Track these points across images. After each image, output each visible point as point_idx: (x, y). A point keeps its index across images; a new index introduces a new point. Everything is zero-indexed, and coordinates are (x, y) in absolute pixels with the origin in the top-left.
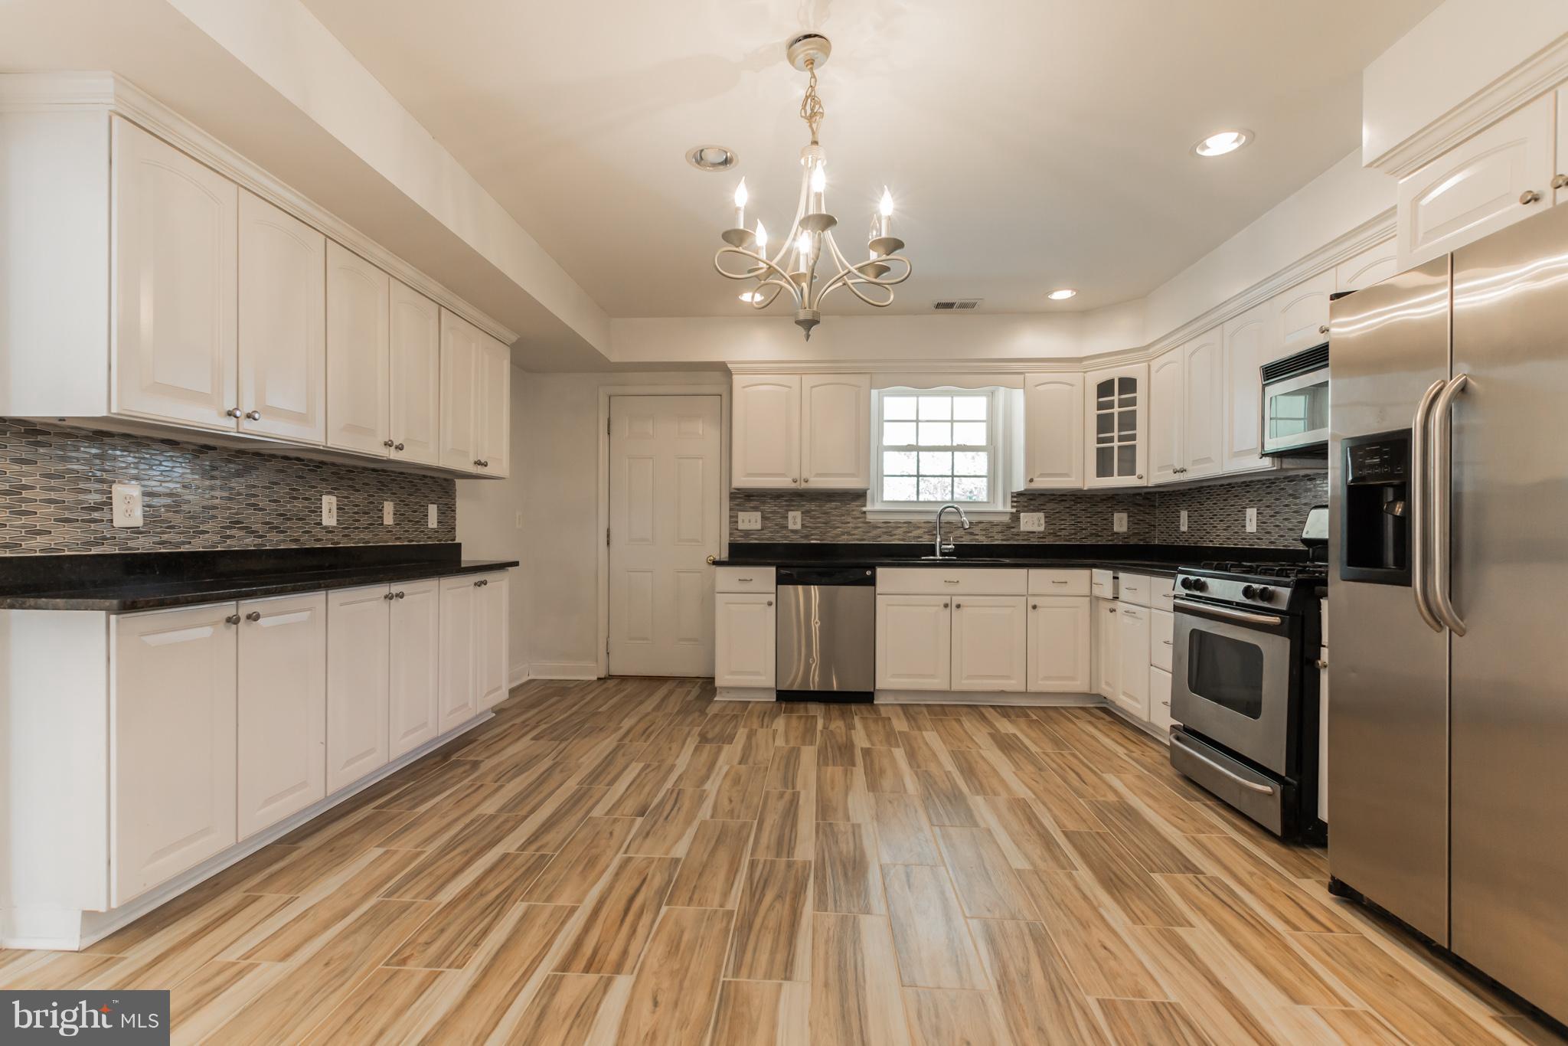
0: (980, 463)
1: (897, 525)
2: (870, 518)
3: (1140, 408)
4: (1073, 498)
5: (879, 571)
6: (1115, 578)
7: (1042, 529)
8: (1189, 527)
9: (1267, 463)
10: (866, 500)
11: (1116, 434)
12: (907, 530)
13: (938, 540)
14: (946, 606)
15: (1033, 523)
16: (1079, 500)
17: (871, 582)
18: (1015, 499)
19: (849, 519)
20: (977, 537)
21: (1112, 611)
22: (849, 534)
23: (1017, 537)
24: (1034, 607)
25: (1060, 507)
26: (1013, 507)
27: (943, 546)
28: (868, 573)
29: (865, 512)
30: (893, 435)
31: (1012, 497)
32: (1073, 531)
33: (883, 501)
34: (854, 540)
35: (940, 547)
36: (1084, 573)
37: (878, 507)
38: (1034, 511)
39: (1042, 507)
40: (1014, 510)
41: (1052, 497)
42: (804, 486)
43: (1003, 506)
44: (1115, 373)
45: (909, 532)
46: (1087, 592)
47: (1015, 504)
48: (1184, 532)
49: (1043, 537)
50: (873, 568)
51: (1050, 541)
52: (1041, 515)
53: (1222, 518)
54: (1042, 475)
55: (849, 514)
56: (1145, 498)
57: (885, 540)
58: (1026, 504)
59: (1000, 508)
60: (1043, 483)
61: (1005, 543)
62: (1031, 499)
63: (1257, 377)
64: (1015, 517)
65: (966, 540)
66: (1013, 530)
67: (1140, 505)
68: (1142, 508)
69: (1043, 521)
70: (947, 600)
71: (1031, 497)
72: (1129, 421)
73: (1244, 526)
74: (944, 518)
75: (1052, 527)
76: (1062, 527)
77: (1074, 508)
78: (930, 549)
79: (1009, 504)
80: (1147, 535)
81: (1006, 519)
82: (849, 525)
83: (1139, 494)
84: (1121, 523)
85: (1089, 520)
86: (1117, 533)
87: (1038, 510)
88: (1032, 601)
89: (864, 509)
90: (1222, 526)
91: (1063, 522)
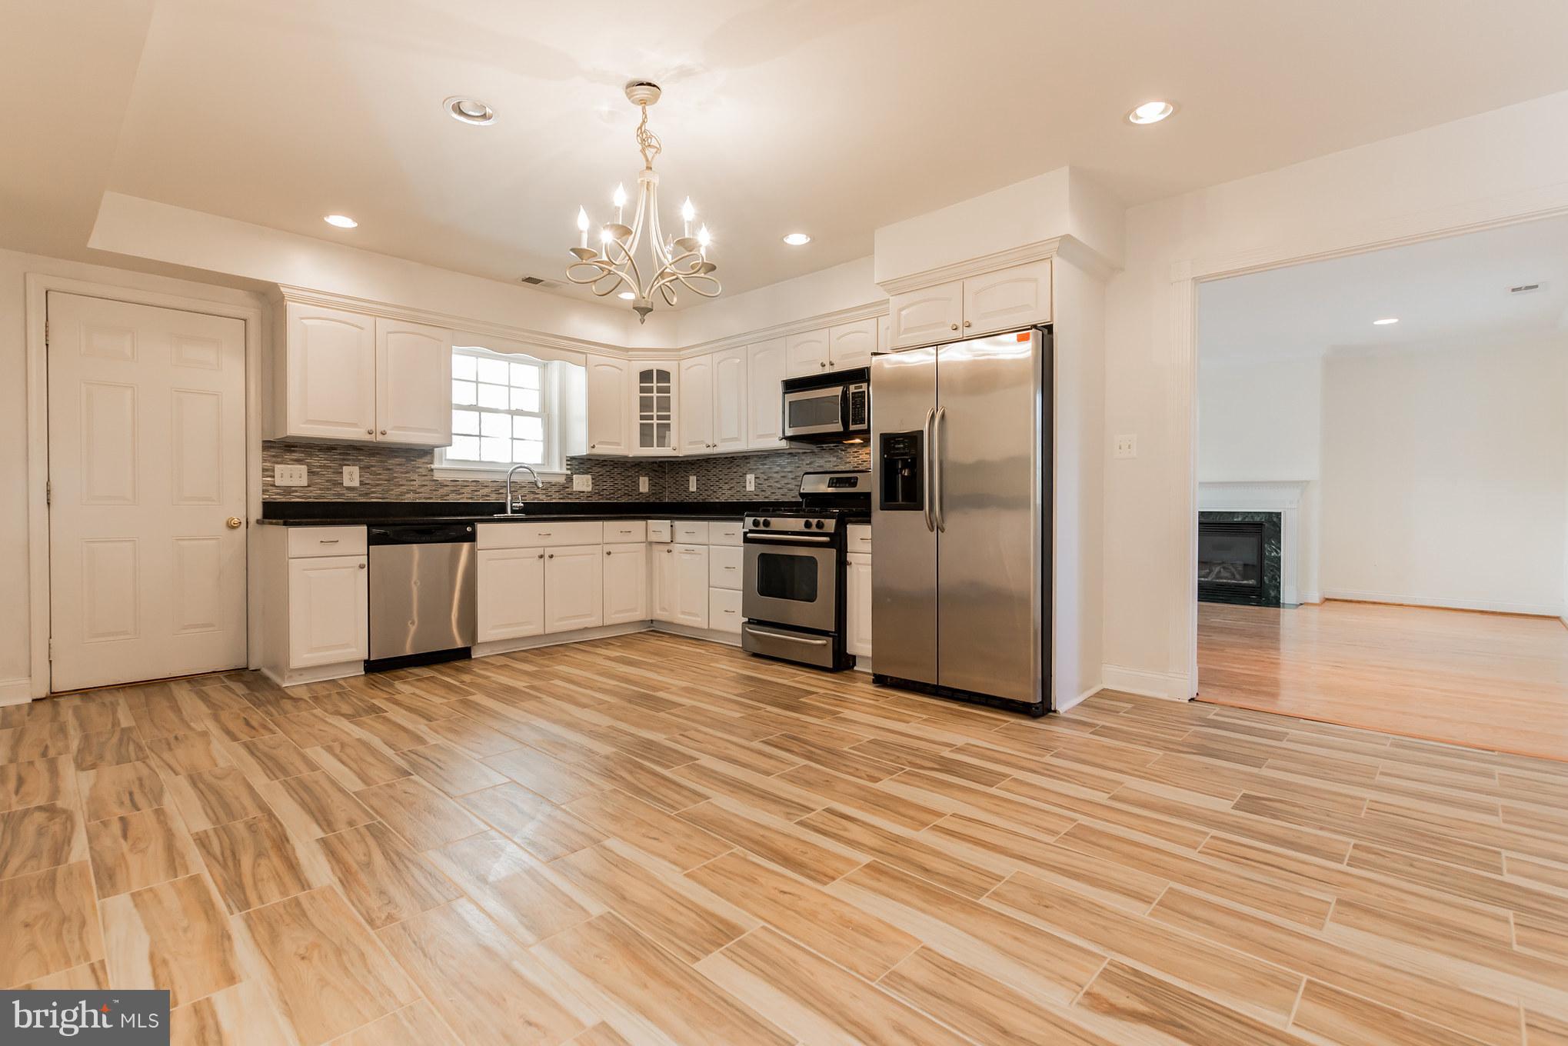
0: (533, 429)
1: (466, 484)
2: (437, 476)
3: (673, 394)
4: (612, 463)
5: (480, 527)
6: (671, 526)
7: (589, 489)
8: (697, 488)
9: (784, 444)
10: (433, 456)
11: (655, 413)
12: (475, 489)
13: (509, 498)
14: (541, 557)
15: (583, 484)
16: (616, 466)
17: (471, 538)
18: (569, 463)
19: (415, 477)
20: (537, 496)
21: (670, 552)
22: (415, 492)
23: (570, 497)
24: (609, 553)
25: (602, 471)
26: (568, 469)
27: (514, 504)
28: (469, 529)
29: (432, 470)
30: (461, 394)
31: (567, 460)
32: (612, 491)
33: (446, 460)
34: (420, 498)
35: (511, 505)
36: (641, 524)
37: (444, 465)
38: (583, 473)
39: (590, 470)
40: (569, 472)
41: (597, 461)
42: (380, 438)
43: (558, 468)
44: (654, 365)
45: (477, 491)
46: (644, 539)
47: (569, 467)
48: (693, 492)
49: (590, 495)
50: (472, 523)
51: (595, 500)
52: (589, 477)
53: (726, 481)
54: (601, 443)
55: (414, 472)
56: (660, 466)
57: (453, 498)
58: (577, 467)
59: (556, 469)
60: (604, 450)
61: (561, 501)
62: (582, 463)
64: (569, 479)
65: (530, 499)
66: (567, 490)
67: (656, 471)
68: (657, 474)
69: (590, 482)
70: (540, 551)
71: (581, 461)
72: (665, 404)
73: (745, 487)
74: (514, 478)
75: (597, 487)
76: (605, 487)
77: (612, 471)
78: (502, 508)
79: (565, 466)
80: (661, 495)
81: (562, 480)
82: (415, 483)
83: (656, 463)
84: (644, 485)
85: (623, 482)
86: (642, 493)
87: (587, 473)
88: (607, 548)
89: (433, 466)
90: (726, 486)
91: (605, 483)
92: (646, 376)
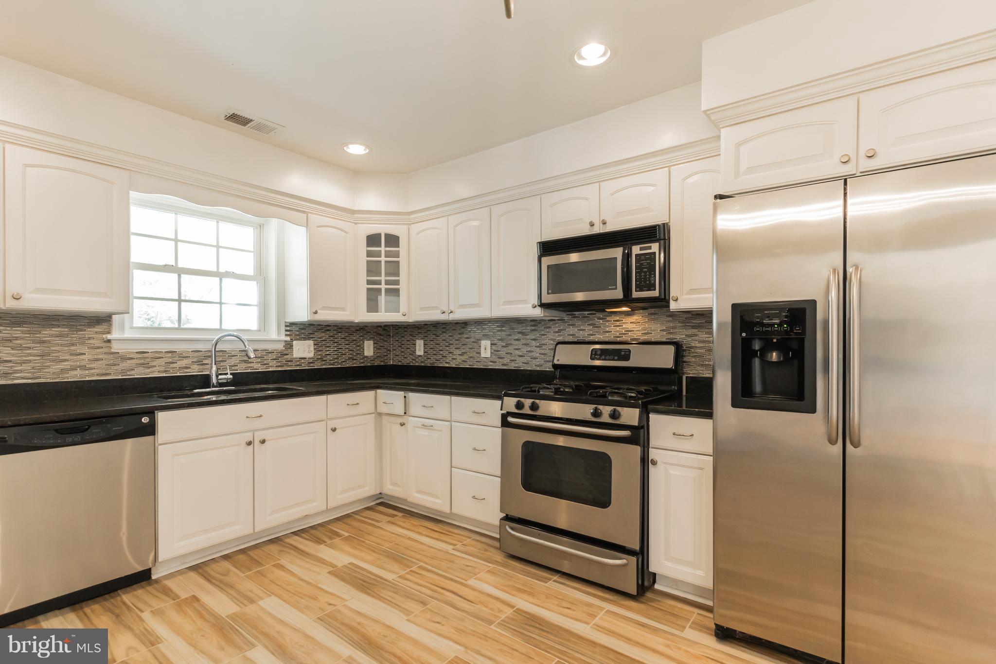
0: (250, 292)
1: (158, 355)
2: (116, 347)
3: (402, 260)
4: (336, 328)
5: (162, 417)
6: (405, 397)
7: (311, 355)
8: (425, 352)
9: (538, 311)
10: (110, 325)
11: (383, 278)
12: (171, 360)
13: (214, 368)
14: (249, 443)
15: (304, 350)
16: (340, 330)
17: (150, 430)
18: (288, 328)
19: (84, 349)
20: (251, 365)
21: (402, 425)
22: (83, 368)
23: (289, 363)
24: (334, 430)
25: (325, 336)
26: (286, 335)
27: (220, 377)
28: (145, 420)
29: (109, 341)
31: (286, 326)
32: (336, 356)
33: (132, 328)
34: (93, 375)
35: (217, 376)
36: (370, 394)
37: (128, 334)
38: (305, 339)
39: (311, 336)
40: (288, 339)
41: (320, 327)
43: (276, 335)
44: (383, 229)
45: (172, 363)
46: (372, 410)
47: (288, 333)
48: (420, 356)
49: (312, 361)
50: (151, 413)
51: (317, 365)
52: (311, 342)
53: (458, 346)
54: (324, 308)
55: (83, 343)
56: (384, 330)
57: (139, 373)
58: (298, 333)
59: (274, 335)
60: (327, 316)
61: (280, 369)
62: (302, 329)
63: (535, 251)
64: (289, 346)
65: (241, 369)
66: (286, 357)
67: (380, 335)
68: (382, 337)
69: (312, 348)
70: (248, 437)
71: (302, 327)
72: (394, 269)
73: (479, 353)
74: (219, 348)
75: (320, 353)
76: (328, 353)
77: (336, 336)
78: (205, 380)
79: (283, 333)
80: (386, 358)
81: (280, 347)
82: (82, 357)
83: (380, 326)
84: (369, 349)
85: (347, 346)
86: (367, 357)
87: (309, 339)
88: (332, 424)
89: (109, 337)
90: (458, 352)
91: (328, 349)
92: (373, 240)
